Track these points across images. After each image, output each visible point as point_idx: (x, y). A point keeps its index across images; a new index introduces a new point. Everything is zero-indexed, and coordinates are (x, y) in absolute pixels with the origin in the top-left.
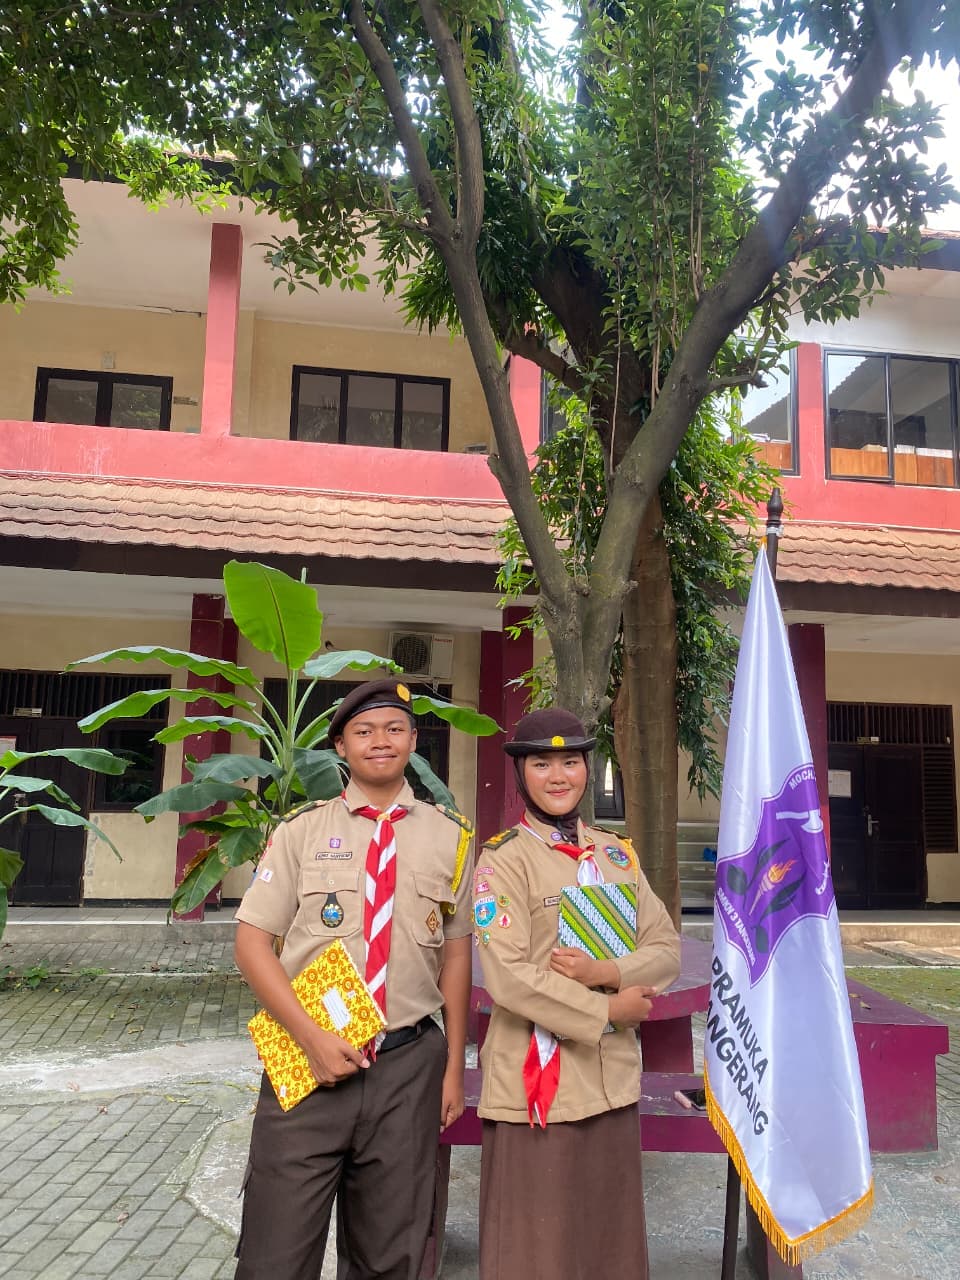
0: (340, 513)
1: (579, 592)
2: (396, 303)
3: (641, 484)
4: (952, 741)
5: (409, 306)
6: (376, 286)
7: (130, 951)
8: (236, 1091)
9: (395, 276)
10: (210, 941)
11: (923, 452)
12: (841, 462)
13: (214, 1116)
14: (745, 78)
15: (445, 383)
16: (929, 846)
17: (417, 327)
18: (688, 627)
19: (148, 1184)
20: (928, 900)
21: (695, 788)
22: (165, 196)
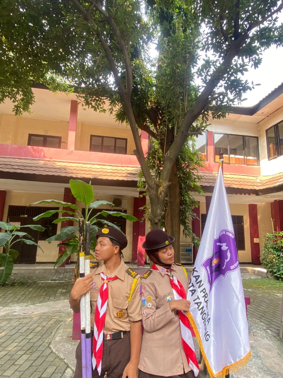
0: (100, 168)
1: (156, 185)
2: (113, 117)
3: (172, 158)
4: (243, 224)
5: (116, 118)
6: (108, 113)
7: (46, 275)
8: (67, 314)
9: (113, 110)
10: (66, 273)
11: (237, 156)
12: (218, 159)
13: (60, 322)
14: (198, 60)
15: (126, 140)
17: (118, 123)
18: (183, 196)
19: (40, 342)
21: (184, 235)
22: (58, 92)
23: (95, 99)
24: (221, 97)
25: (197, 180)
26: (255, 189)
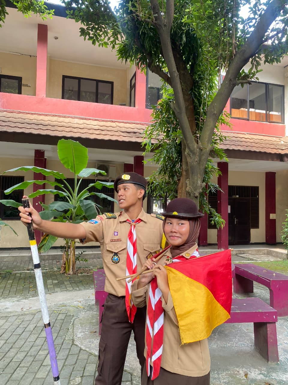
0: (83, 124)
1: (200, 149)
2: (115, 53)
3: (216, 114)
4: (258, 197)
5: (118, 55)
6: (110, 47)
7: (18, 264)
8: (75, 308)
9: (115, 43)
10: (44, 260)
11: (257, 111)
12: (234, 113)
13: (72, 317)
15: (112, 83)
16: (251, 227)
19: (60, 340)
20: (250, 242)
22: (31, 13)
23: (93, 28)
24: (280, 35)
25: (218, 141)
26: (280, 154)
